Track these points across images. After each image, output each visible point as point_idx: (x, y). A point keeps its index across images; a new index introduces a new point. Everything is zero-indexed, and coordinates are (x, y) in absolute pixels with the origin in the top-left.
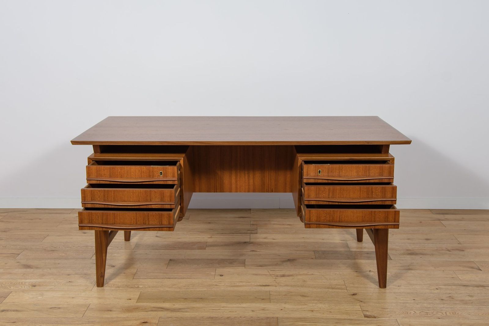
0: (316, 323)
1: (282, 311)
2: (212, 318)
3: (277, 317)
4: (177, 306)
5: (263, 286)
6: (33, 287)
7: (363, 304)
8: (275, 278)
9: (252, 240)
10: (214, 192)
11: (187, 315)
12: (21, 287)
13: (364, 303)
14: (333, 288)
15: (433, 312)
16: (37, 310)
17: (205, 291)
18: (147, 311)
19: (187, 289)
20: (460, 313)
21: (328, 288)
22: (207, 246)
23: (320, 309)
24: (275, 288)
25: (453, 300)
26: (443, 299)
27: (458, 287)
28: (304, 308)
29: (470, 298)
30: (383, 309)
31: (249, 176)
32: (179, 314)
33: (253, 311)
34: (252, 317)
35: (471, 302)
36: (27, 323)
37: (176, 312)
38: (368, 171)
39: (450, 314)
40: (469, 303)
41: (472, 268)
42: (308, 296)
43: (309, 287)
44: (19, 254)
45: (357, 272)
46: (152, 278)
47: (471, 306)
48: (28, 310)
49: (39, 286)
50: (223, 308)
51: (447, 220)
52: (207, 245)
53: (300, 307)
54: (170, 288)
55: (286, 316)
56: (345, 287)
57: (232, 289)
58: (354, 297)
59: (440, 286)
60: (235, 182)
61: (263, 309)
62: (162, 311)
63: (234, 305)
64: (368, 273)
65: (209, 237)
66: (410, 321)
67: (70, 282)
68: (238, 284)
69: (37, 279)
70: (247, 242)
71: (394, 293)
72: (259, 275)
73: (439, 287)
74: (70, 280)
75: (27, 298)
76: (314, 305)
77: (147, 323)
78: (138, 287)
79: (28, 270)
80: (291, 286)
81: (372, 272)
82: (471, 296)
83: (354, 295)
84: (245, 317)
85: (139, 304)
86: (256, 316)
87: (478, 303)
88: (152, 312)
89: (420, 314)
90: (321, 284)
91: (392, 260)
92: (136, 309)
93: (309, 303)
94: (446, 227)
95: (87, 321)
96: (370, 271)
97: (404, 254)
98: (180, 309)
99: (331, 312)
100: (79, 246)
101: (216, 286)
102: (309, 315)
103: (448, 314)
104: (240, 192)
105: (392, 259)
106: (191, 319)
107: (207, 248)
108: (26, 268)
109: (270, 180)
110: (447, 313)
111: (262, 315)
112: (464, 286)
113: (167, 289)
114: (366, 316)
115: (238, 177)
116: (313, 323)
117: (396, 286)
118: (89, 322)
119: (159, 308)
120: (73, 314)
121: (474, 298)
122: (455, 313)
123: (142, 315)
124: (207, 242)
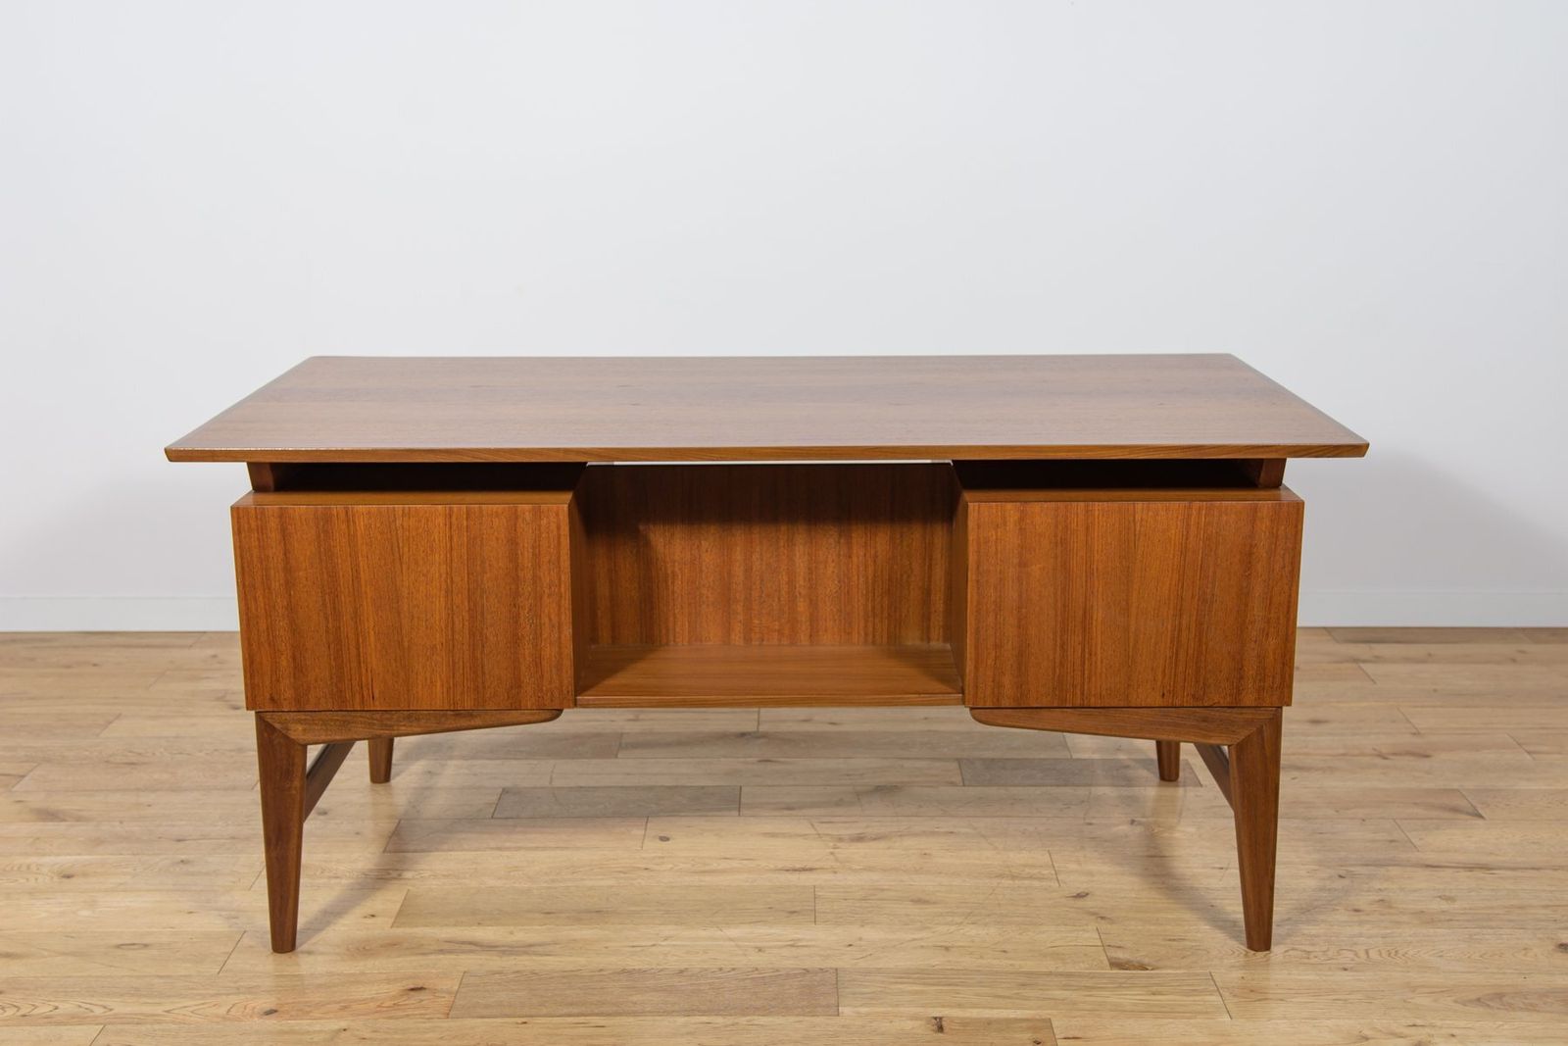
0: (957, 985)
1: (849, 948)
2: (630, 973)
3: (836, 969)
4: (521, 935)
5: (795, 870)
6: (64, 880)
7: (1109, 926)
8: (831, 844)
9: (763, 728)
11: (551, 963)
12: (24, 881)
13: (1111, 921)
14: (1013, 877)
15: (1328, 950)
16: (73, 954)
17: (612, 887)
18: (423, 954)
19: (553, 881)
20: (1411, 953)
21: (1001, 876)
22: (621, 747)
23: (973, 942)
24: (831, 876)
25: (1391, 911)
26: (1361, 908)
27: (1409, 869)
28: (921, 939)
29: (1445, 906)
30: (1170, 940)
32: (525, 962)
33: (760, 950)
34: (757, 969)
35: (1448, 918)
36: (39, 996)
37: (517, 955)
39: (1380, 955)
40: (1440, 921)
41: (1455, 810)
42: (934, 903)
43: (940, 873)
44: (23, 776)
45: (1090, 824)
47: (1447, 931)
48: (46, 953)
49: (85, 875)
50: (666, 940)
51: (1378, 659)
52: (620, 744)
53: (910, 936)
54: (500, 878)
55: (863, 964)
56: (1053, 872)
57: (696, 880)
58: (1080, 903)
59: (1350, 869)
61: (792, 943)
62: (471, 951)
63: (703, 933)
64: (1126, 827)
65: (631, 717)
66: (1255, 980)
67: (182, 861)
68: (714, 866)
69: (79, 854)
70: (749, 734)
71: (1208, 889)
72: (784, 835)
73: (1348, 871)
74: (183, 857)
75: (44, 915)
76: (953, 928)
77: (423, 992)
78: (401, 877)
79: (51, 826)
80: (884, 870)
81: (1139, 823)
82: (1450, 899)
83: (1079, 896)
84: (734, 969)
85: (399, 931)
86: (771, 966)
87: (1468, 921)
88: (441, 956)
89: (1284, 957)
90: (977, 862)
91: (1201, 786)
92: (392, 946)
93: (937, 924)
94: (1375, 683)
95: (232, 985)
96: (1132, 822)
98: (531, 946)
99: (1004, 951)
100: (216, 750)
101: (645, 873)
102: (937, 960)
103: (1373, 954)
105: (1202, 783)
106: (564, 977)
107: (620, 754)
108: (44, 820)
110: (1371, 952)
111: (789, 961)
112: (1428, 866)
113: (491, 882)
114: (1117, 964)
116: (949, 985)
117: (1214, 868)
118: (238, 989)
119: (463, 943)
120: (189, 965)
121: (1457, 905)
122: (1396, 952)
123: (407, 965)
124: (622, 734)
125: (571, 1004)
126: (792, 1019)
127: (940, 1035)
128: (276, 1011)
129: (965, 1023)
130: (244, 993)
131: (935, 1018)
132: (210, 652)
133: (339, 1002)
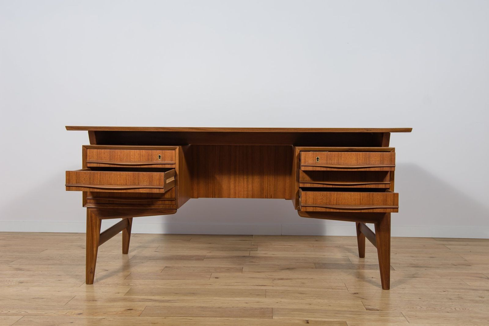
1: (277, 303)
2: (202, 307)
3: (272, 308)
4: (167, 298)
5: (259, 286)
6: (20, 283)
8: (272, 280)
9: (251, 255)
10: (213, 197)
11: (176, 305)
12: (7, 283)
13: (366, 299)
14: (333, 289)
15: (442, 308)
16: (18, 300)
17: (198, 288)
18: (134, 302)
19: (179, 286)
20: (470, 309)
21: (328, 288)
22: (205, 258)
23: (319, 303)
24: (272, 287)
25: (463, 299)
26: (451, 298)
27: (467, 290)
28: (301, 302)
29: (481, 299)
30: (386, 304)
31: (248, 181)
32: (167, 304)
33: (247, 303)
34: (245, 307)
35: (482, 301)
36: (4, 309)
37: (165, 302)
38: (368, 159)
39: (460, 309)
40: (479, 302)
41: (481, 278)
42: (306, 294)
43: (308, 287)
44: (14, 261)
45: (358, 278)
46: (145, 278)
47: (482, 305)
49: (27, 282)
50: (215, 300)
51: (452, 245)
53: (297, 301)
54: (161, 286)
55: (281, 307)
56: (346, 288)
57: (226, 287)
58: (356, 295)
59: (447, 290)
60: (233, 187)
61: (257, 302)
62: (150, 301)
63: (227, 299)
64: (371, 279)
65: (208, 252)
66: (416, 314)
67: (59, 280)
68: (233, 284)
69: (26, 278)
70: (247, 256)
71: (399, 293)
72: (257, 278)
75: (11, 291)
76: (312, 300)
77: (132, 310)
78: (129, 285)
79: (19, 272)
80: (289, 286)
81: (375, 278)
82: (481, 297)
84: (237, 307)
85: (127, 296)
86: (250, 307)
88: (139, 302)
89: (426, 309)
90: (321, 285)
92: (123, 300)
93: (307, 299)
94: (451, 250)
96: (372, 278)
97: (408, 267)
98: (169, 300)
99: (330, 305)
100: (75, 257)
101: (210, 285)
102: (307, 307)
104: (239, 197)
105: (395, 270)
106: (180, 308)
107: (204, 260)
108: (17, 271)
109: (269, 186)
110: (456, 309)
111: (256, 306)
112: (474, 290)
113: (158, 286)
114: (368, 309)
115: (237, 182)
116: (311, 313)
117: (401, 288)
118: (70, 308)
119: (147, 299)
120: (56, 302)
121: (485, 299)
122: (465, 309)
123: (128, 304)
124: (205, 256)
125: (182, 314)
126: (256, 319)
127: (308, 324)
128: (82, 314)
129: (316, 322)
130: (72, 309)
131: (306, 320)
132: (78, 237)
133: (104, 312)
